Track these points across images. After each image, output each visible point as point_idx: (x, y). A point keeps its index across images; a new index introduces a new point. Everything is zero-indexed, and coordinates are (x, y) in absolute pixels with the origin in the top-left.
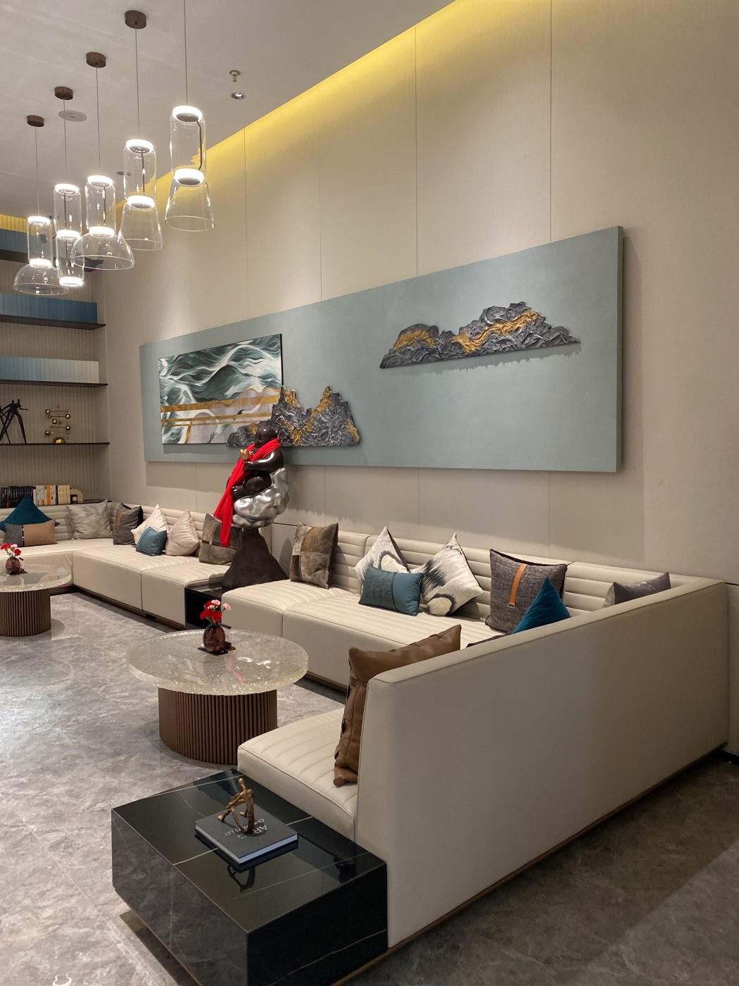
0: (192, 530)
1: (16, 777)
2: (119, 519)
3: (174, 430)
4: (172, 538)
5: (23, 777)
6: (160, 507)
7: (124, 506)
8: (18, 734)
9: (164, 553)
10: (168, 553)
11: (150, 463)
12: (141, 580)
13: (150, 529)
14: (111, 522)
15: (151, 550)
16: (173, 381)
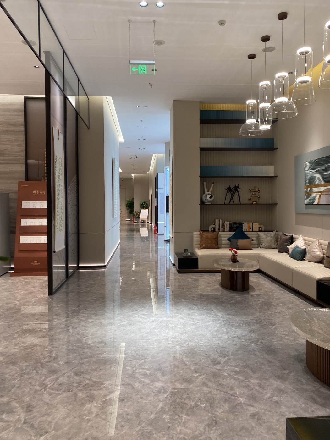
0: (320, 249)
1: (234, 366)
2: (282, 240)
3: (312, 197)
4: (308, 252)
5: (237, 367)
6: (303, 236)
7: (284, 234)
8: (235, 343)
9: (304, 260)
10: (306, 260)
11: (298, 214)
12: (293, 273)
13: (297, 247)
14: (277, 241)
15: (298, 257)
16: (312, 173)
